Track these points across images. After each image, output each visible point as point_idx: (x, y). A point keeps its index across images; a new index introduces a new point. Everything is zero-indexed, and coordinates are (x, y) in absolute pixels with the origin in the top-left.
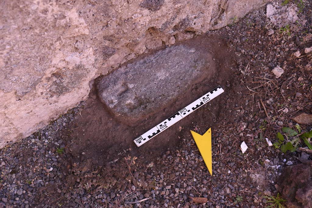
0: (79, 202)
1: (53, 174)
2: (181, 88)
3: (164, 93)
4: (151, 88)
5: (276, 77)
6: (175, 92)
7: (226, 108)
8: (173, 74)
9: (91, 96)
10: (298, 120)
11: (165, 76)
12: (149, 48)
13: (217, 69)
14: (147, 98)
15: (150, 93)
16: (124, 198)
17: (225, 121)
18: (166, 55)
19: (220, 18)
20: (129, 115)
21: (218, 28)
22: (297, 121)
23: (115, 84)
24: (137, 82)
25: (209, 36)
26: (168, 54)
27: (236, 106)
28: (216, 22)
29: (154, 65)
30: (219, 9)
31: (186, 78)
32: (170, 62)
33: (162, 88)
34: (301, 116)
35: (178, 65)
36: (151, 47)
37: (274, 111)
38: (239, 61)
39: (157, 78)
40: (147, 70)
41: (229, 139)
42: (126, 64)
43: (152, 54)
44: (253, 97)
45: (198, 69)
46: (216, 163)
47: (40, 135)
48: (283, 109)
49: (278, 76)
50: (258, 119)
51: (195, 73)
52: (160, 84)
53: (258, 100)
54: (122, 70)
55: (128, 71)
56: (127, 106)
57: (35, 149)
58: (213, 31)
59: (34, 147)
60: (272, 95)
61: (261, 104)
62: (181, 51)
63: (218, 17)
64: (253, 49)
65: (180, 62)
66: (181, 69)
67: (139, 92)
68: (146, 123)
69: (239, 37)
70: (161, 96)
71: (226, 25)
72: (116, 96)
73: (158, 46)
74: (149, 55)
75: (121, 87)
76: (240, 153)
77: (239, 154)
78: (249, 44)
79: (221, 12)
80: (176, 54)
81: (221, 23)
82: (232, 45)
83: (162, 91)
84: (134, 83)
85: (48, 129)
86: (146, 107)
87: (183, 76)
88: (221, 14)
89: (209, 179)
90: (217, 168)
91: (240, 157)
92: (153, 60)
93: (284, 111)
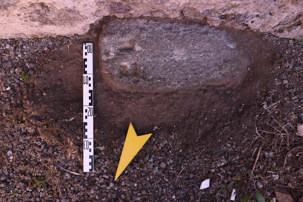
0: (17, 137)
1: (7, 94)
2: (188, 83)
3: (166, 77)
4: (158, 63)
5: (297, 133)
6: (179, 83)
7: (218, 133)
8: (190, 62)
9: (92, 33)
10: (279, 197)
11: (182, 58)
12: (185, 15)
13: (244, 82)
14: (145, 72)
15: (153, 69)
16: (59, 160)
17: (205, 149)
18: (199, 35)
19: (289, 29)
20: (115, 79)
21: (280, 37)
22: (277, 196)
23: (123, 35)
24: (147, 47)
25: (263, 39)
26: (202, 34)
27: (229, 139)
28: (283, 30)
29: (178, 38)
30: (296, 18)
31: (201, 75)
32: (197, 45)
33: (168, 70)
34: (284, 196)
35: (205, 54)
36: (188, 15)
37: (264, 168)
38: (272, 91)
39: (171, 56)
40: (166, 41)
41: (197, 167)
42: (149, 19)
43: (185, 23)
44: (256, 139)
45: (222, 72)
46: (168, 181)
47: (18, 45)
48: (274, 174)
49: (299, 134)
50: (242, 164)
51: (216, 75)
52: (170, 64)
53: (258, 146)
54: (141, 23)
55: (146, 29)
56: (120, 67)
57: (4, 57)
58: (272, 37)
59: (4, 55)
60: (276, 150)
61: (257, 151)
62: (219, 40)
63: (289, 26)
64: (299, 85)
65: (208, 52)
66: (203, 61)
67: (142, 60)
68: (129, 96)
69: (295, 62)
70: (161, 79)
71: (291, 38)
72: (117, 49)
73: (197, 18)
74: (181, 23)
75: (128, 41)
76: (198, 187)
77: (195, 187)
78: (300, 76)
79: (296, 23)
80: (210, 40)
81: (287, 33)
82: (279, 67)
83: (166, 75)
84: (143, 46)
85: (28, 43)
86: (138, 82)
87: (201, 70)
88: (294, 25)
89: (150, 193)
90: (165, 187)
91: (195, 190)
92: (180, 32)
93: (274, 176)
